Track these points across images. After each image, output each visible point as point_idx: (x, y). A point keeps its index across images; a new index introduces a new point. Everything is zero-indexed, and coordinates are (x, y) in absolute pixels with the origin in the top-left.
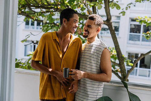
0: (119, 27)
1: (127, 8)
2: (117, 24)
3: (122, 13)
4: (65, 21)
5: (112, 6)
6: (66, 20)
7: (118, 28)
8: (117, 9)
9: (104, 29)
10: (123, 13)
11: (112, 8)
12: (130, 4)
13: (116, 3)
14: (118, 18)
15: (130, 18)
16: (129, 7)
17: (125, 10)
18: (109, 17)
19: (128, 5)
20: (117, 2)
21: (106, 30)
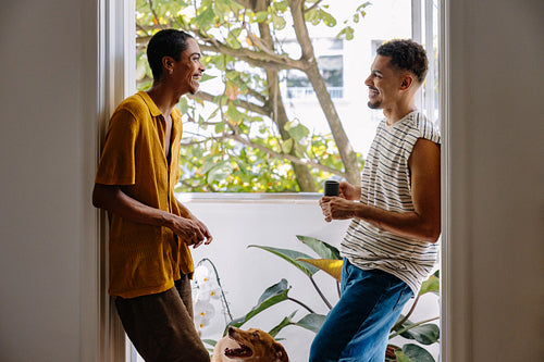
0: (342, 70)
1: (356, 16)
2: (335, 61)
3: (344, 31)
4: (169, 64)
5: (314, 18)
6: (171, 59)
7: (341, 76)
8: (328, 25)
9: (296, 83)
10: (349, 32)
11: (314, 24)
12: (364, 6)
13: (323, 9)
14: (338, 44)
15: (373, 41)
16: (363, 14)
17: (351, 24)
18: (308, 50)
19: (358, 9)
20: (327, 7)
21: (303, 83)
